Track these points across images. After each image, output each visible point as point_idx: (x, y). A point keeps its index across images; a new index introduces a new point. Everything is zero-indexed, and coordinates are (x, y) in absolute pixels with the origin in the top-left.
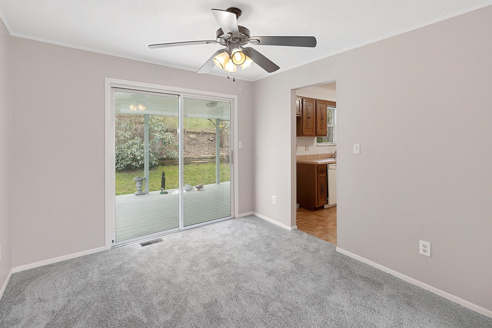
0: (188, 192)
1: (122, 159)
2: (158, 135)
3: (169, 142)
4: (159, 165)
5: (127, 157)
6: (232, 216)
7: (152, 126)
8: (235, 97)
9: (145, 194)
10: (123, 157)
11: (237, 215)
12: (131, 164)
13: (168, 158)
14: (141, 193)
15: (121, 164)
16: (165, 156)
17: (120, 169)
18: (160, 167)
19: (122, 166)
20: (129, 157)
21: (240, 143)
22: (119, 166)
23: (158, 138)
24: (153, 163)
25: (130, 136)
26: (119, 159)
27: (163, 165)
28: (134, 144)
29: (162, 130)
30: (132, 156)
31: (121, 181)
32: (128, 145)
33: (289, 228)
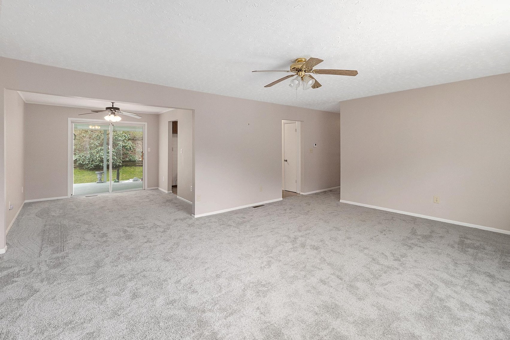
0: (134, 182)
1: (92, 161)
2: (121, 143)
3: (130, 148)
4: (123, 166)
5: (96, 159)
6: (144, 188)
7: (117, 137)
8: (146, 124)
9: (103, 182)
10: (93, 159)
11: (146, 188)
12: (99, 164)
13: (130, 161)
14: (101, 181)
15: (92, 164)
16: (127, 159)
17: (91, 168)
18: (124, 168)
19: (92, 166)
20: (98, 159)
21: (149, 149)
22: (90, 166)
23: (122, 145)
24: (117, 164)
25: (99, 144)
26: (90, 161)
27: (126, 166)
28: (101, 150)
29: (125, 139)
30: (99, 159)
31: (91, 177)
32: (97, 151)
33: (167, 192)
